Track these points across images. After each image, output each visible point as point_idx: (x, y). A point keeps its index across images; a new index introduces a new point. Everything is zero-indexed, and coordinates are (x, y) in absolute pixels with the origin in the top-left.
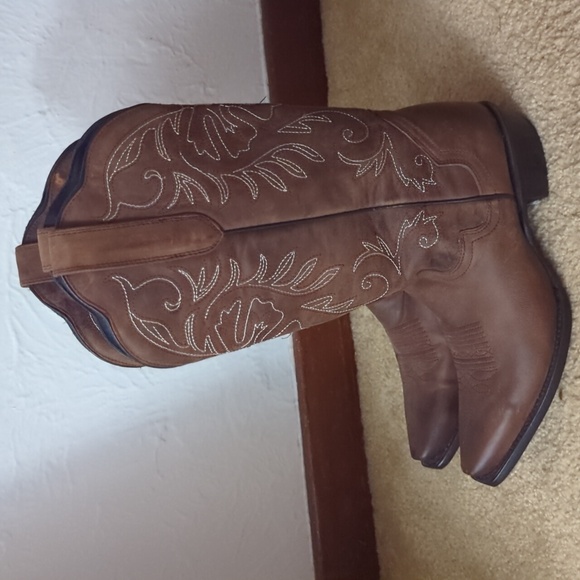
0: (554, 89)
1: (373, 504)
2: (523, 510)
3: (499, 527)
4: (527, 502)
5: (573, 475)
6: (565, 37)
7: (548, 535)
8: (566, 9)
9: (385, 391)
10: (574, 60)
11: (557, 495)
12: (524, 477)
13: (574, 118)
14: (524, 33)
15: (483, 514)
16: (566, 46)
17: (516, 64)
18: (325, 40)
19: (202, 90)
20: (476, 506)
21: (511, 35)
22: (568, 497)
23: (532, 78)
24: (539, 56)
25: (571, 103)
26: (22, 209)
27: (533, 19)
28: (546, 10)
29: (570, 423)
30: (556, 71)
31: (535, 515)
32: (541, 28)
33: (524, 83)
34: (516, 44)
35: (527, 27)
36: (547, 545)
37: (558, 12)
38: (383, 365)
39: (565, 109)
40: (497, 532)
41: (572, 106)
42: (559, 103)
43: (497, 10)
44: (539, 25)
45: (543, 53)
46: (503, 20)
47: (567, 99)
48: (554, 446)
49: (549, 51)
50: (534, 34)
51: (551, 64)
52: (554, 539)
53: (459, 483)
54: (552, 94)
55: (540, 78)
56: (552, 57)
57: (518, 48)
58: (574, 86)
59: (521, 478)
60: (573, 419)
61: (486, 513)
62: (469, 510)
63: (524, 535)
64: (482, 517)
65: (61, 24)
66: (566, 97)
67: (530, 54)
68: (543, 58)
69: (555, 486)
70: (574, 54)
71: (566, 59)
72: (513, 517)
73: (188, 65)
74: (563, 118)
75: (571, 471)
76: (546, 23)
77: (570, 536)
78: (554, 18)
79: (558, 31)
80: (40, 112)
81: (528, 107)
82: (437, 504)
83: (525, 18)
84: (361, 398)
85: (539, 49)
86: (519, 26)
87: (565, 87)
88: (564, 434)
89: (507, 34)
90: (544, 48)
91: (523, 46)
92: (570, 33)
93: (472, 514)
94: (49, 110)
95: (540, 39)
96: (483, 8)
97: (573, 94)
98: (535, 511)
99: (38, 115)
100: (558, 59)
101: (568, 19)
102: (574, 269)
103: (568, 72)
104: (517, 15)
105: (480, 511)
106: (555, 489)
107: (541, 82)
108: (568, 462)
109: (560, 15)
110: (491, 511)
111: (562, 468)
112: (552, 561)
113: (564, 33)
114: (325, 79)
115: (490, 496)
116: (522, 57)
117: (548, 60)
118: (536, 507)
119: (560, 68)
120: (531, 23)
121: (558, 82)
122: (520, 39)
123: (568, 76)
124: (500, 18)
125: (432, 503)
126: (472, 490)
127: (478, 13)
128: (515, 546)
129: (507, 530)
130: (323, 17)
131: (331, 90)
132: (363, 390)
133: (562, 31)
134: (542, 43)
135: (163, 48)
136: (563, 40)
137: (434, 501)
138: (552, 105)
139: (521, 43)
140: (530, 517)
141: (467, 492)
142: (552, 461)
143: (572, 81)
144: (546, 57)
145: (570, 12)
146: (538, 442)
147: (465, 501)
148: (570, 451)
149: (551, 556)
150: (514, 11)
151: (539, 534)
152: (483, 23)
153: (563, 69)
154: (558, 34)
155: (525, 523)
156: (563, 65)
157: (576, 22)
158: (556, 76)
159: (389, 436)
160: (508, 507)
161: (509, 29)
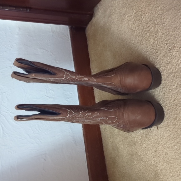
0: (148, 46)
2: (151, 165)
4: (151, 163)
5: (163, 150)
7: (158, 171)
8: (149, 26)
9: (110, 143)
10: (152, 37)
11: (159, 158)
12: (150, 156)
14: (139, 34)
16: (150, 35)
17: (138, 42)
18: (89, 49)
19: (55, 62)
20: (137, 169)
21: (136, 35)
22: (162, 157)
23: (142, 45)
26: (4, 93)
28: (144, 27)
29: (161, 136)
30: (148, 41)
31: (154, 166)
33: (140, 46)
34: (137, 37)
36: (158, 174)
38: (109, 135)
39: (151, 51)
40: (144, 175)
42: (149, 50)
43: (132, 30)
44: (142, 31)
45: (144, 37)
46: (134, 32)
48: (157, 143)
49: (146, 37)
50: (142, 33)
51: (146, 40)
53: (133, 164)
55: (144, 44)
56: (147, 38)
59: (149, 156)
60: (161, 134)
63: (152, 174)
65: (16, 44)
66: (151, 47)
67: (141, 39)
68: (144, 39)
69: (158, 155)
72: (148, 169)
73: (51, 55)
74: (151, 53)
75: (162, 149)
76: (144, 30)
77: (164, 169)
78: (146, 28)
79: (147, 31)
80: (10, 67)
81: (142, 52)
82: (127, 173)
83: (139, 30)
84: (104, 147)
86: (138, 32)
87: (151, 45)
88: (159, 139)
90: (144, 36)
91: (139, 37)
92: (150, 31)
93: (137, 172)
95: (143, 34)
96: (129, 30)
97: (153, 46)
98: (154, 165)
99: (9, 68)
100: (148, 38)
101: (149, 28)
102: (157, 92)
103: (151, 41)
104: (137, 30)
105: (139, 170)
106: (159, 156)
108: (161, 147)
111: (160, 149)
112: (160, 178)
114: (89, 59)
116: (139, 40)
118: (154, 164)
120: (141, 31)
124: (133, 32)
126: (136, 165)
127: (128, 32)
129: (147, 173)
130: (88, 43)
131: (91, 61)
132: (104, 145)
134: (144, 35)
135: (44, 51)
136: (149, 33)
138: (148, 50)
140: (153, 167)
142: (157, 148)
143: (152, 43)
145: (150, 26)
146: (153, 144)
147: (134, 169)
148: (161, 144)
150: (136, 29)
152: (129, 34)
153: (150, 41)
155: (151, 169)
156: (149, 39)
157: (151, 28)
158: (148, 43)
159: (112, 156)
160: (146, 166)
161: (135, 34)
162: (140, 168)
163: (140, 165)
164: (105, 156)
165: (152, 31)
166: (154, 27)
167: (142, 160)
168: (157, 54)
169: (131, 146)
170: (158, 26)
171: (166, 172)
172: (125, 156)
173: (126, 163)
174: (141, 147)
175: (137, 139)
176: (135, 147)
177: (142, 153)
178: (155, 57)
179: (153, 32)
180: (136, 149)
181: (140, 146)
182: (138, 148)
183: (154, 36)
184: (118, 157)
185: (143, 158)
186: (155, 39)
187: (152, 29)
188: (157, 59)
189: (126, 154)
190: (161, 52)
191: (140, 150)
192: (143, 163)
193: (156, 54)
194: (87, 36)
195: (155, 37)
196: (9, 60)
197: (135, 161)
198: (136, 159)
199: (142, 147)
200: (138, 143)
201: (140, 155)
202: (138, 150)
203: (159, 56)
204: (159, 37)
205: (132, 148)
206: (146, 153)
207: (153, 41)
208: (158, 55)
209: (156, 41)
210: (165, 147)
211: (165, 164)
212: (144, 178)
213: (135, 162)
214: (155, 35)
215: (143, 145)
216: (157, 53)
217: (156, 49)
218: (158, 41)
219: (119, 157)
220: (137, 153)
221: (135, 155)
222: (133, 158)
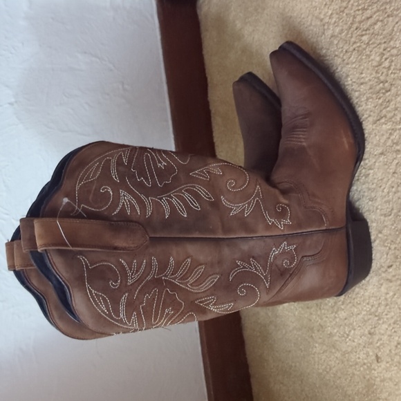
0: (363, 70)
1: (250, 372)
2: (357, 364)
3: (340, 378)
4: (359, 358)
5: (390, 336)
6: (369, 34)
7: (375, 380)
8: (369, 16)
10: (376, 49)
11: (380, 351)
12: (356, 340)
13: (378, 88)
14: (340, 34)
15: (328, 370)
16: (370, 41)
17: (336, 56)
18: (205, 52)
19: (121, 87)
20: (322, 365)
21: (332, 37)
22: (388, 352)
23: (348, 64)
24: (351, 49)
25: (375, 78)
27: (346, 24)
28: (354, 17)
29: (386, 299)
30: (364, 57)
31: (365, 367)
32: (352, 29)
33: (342, 68)
34: (336, 42)
35: (342, 30)
36: (375, 387)
37: (363, 18)
39: (371, 83)
40: (338, 382)
41: (376, 80)
42: (367, 79)
43: (321, 20)
45: (355, 46)
46: (326, 27)
47: (372, 76)
48: (376, 316)
49: (358, 44)
50: (347, 34)
51: (360, 53)
52: (379, 383)
53: (310, 350)
54: (362, 73)
55: (353, 63)
56: (360, 49)
57: (337, 44)
58: (377, 66)
59: (354, 341)
60: (388, 296)
61: (330, 369)
62: (318, 369)
63: (358, 383)
64: (327, 372)
65: (23, 44)
66: (371, 74)
67: (346, 48)
68: (354, 49)
69: (378, 344)
70: (375, 45)
71: (370, 49)
72: (350, 370)
73: (111, 70)
74: (371, 88)
75: (389, 333)
76: (355, 26)
77: (390, 379)
78: (360, 22)
79: (364, 30)
81: (346, 83)
82: (295, 366)
83: (341, 24)
85: (351, 44)
86: (337, 30)
87: (371, 68)
88: (383, 307)
89: (329, 36)
90: (355, 43)
91: (340, 43)
92: (371, 31)
93: (321, 371)
94: (16, 102)
95: (352, 37)
96: (312, 20)
97: (377, 72)
98: (364, 364)
99: (8, 105)
100: (365, 49)
101: (370, 22)
102: (383, 191)
103: (372, 57)
104: (335, 22)
105: (326, 368)
106: (378, 347)
107: (354, 65)
108: (387, 327)
109: (364, 20)
110: (334, 367)
111: (382, 332)
112: (379, 398)
113: (368, 32)
114: (206, 79)
115: (332, 357)
116: (340, 50)
117: (358, 51)
118: (366, 361)
119: (366, 55)
120: (345, 27)
121: (365, 65)
122: (338, 39)
123: (372, 60)
124: (324, 25)
125: (292, 366)
126: (319, 353)
127: (308, 23)
128: (352, 390)
131: (210, 85)
133: (366, 30)
134: (353, 40)
135: (94, 59)
136: (367, 36)
137: (293, 364)
138: (362, 81)
139: (339, 41)
140: (362, 369)
141: (316, 355)
142: (375, 327)
143: (375, 64)
144: (357, 49)
145: (371, 17)
146: (364, 315)
147: (315, 362)
148: (387, 319)
149: (378, 395)
150: (334, 20)
151: (369, 380)
152: (312, 30)
153: (368, 56)
154: (364, 33)
155: (358, 373)
156: (368, 53)
157: (375, 24)
158: (364, 61)
159: (259, 321)
160: (346, 363)
161: (330, 32)
162: (330, 363)
163: (330, 357)
164: (243, 317)
165: (376, 32)
166: (382, 21)
167: (334, 347)
168: (388, 94)
169: (308, 308)
170: (393, 21)
171: (397, 387)
172: (291, 328)
173: (295, 344)
174: (333, 315)
176: (319, 313)
177: (335, 331)
178: (381, 101)
179: (378, 35)
180: (322, 319)
181: (332, 313)
182: (327, 317)
183: (383, 46)
184: (273, 328)
185: (338, 343)
186: (384, 54)
187: (376, 27)
188: (388, 109)
189: (294, 325)
190: (398, 91)
191: (331, 322)
192: (338, 355)
193: (384, 94)
194: (200, 17)
195: (384, 50)
196: (7, 86)
197: (317, 345)
198: (320, 341)
199: (336, 317)
201: (331, 335)
202: (325, 321)
203: (392, 100)
204: (394, 52)
205: (311, 314)
206: (345, 333)
207: (378, 59)
208: (389, 98)
209: (386, 59)
210: (396, 330)
211: (396, 368)
212: (337, 387)
213: (316, 347)
214: (386, 45)
215: (339, 313)
216: (387, 91)
217: (387, 82)
218: (392, 61)
219: (276, 326)
220: (322, 326)
221: (318, 331)
222: (312, 336)
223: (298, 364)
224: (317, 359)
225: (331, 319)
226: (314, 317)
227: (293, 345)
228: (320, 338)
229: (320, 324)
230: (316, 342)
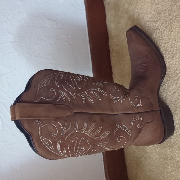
19: (66, 37)
26: (4, 75)
65: (19, 13)
73: (62, 28)
80: (11, 42)
94: (14, 41)
99: (10, 43)
114: (108, 35)
135: (53, 22)
159: (135, 156)
162: (178, 177)
163: (178, 173)
164: (125, 154)
169: (164, 148)
172: (154, 159)
175: (173, 141)
176: (171, 150)
180: (172, 153)
182: (176, 152)
189: (156, 157)
194: (105, 5)
196: (10, 33)
197: (170, 167)
200: (175, 145)
201: (178, 162)
202: (175, 155)
205: (166, 151)
213: (169, 169)
219: (145, 158)
221: (170, 160)
222: (166, 162)
223: (158, 178)
224: (169, 175)
225: (178, 153)
226: (168, 152)
227: (155, 167)
228: (171, 163)
229: (171, 156)
230: (169, 166)
